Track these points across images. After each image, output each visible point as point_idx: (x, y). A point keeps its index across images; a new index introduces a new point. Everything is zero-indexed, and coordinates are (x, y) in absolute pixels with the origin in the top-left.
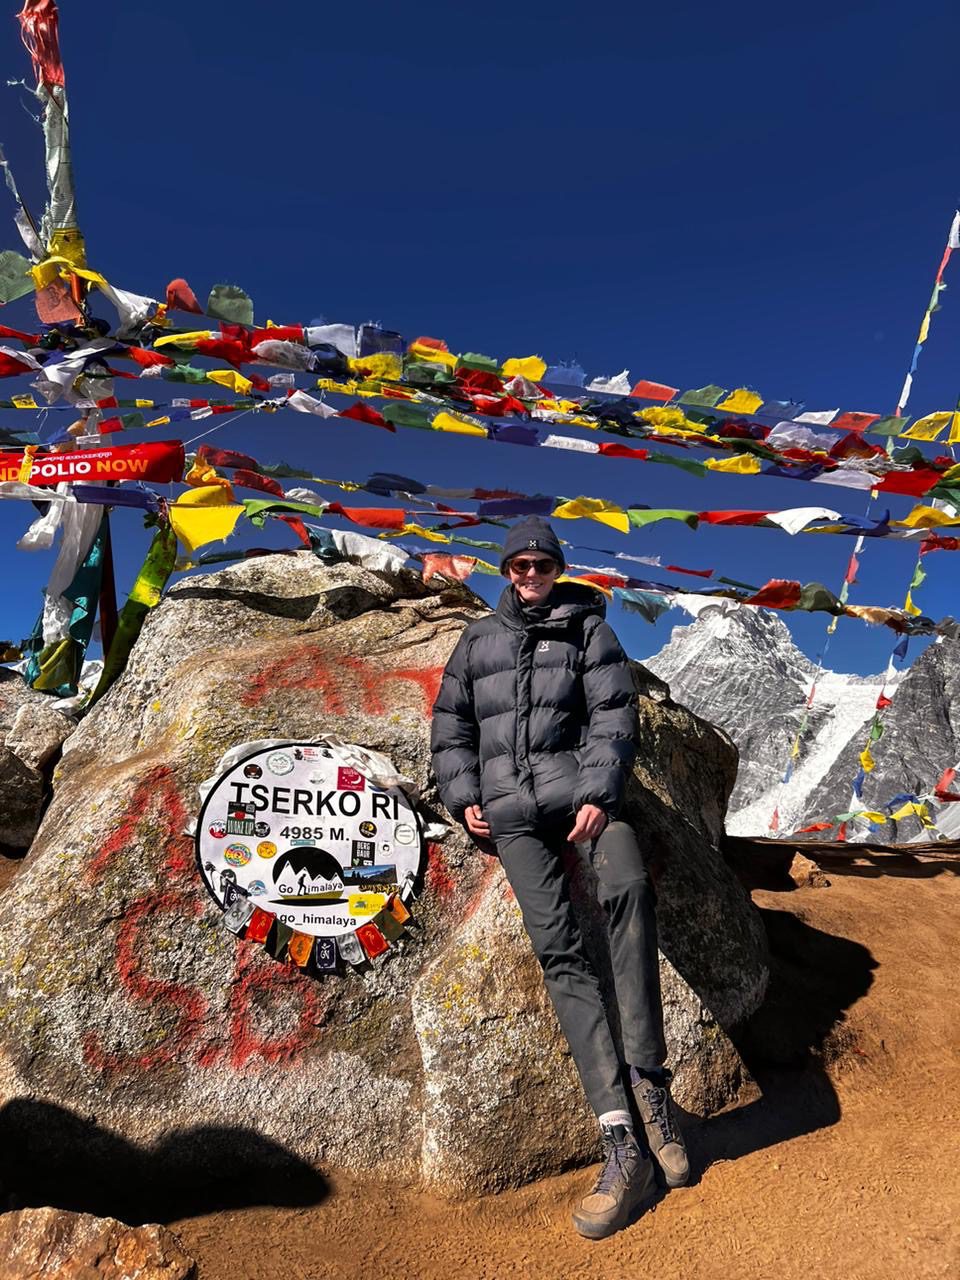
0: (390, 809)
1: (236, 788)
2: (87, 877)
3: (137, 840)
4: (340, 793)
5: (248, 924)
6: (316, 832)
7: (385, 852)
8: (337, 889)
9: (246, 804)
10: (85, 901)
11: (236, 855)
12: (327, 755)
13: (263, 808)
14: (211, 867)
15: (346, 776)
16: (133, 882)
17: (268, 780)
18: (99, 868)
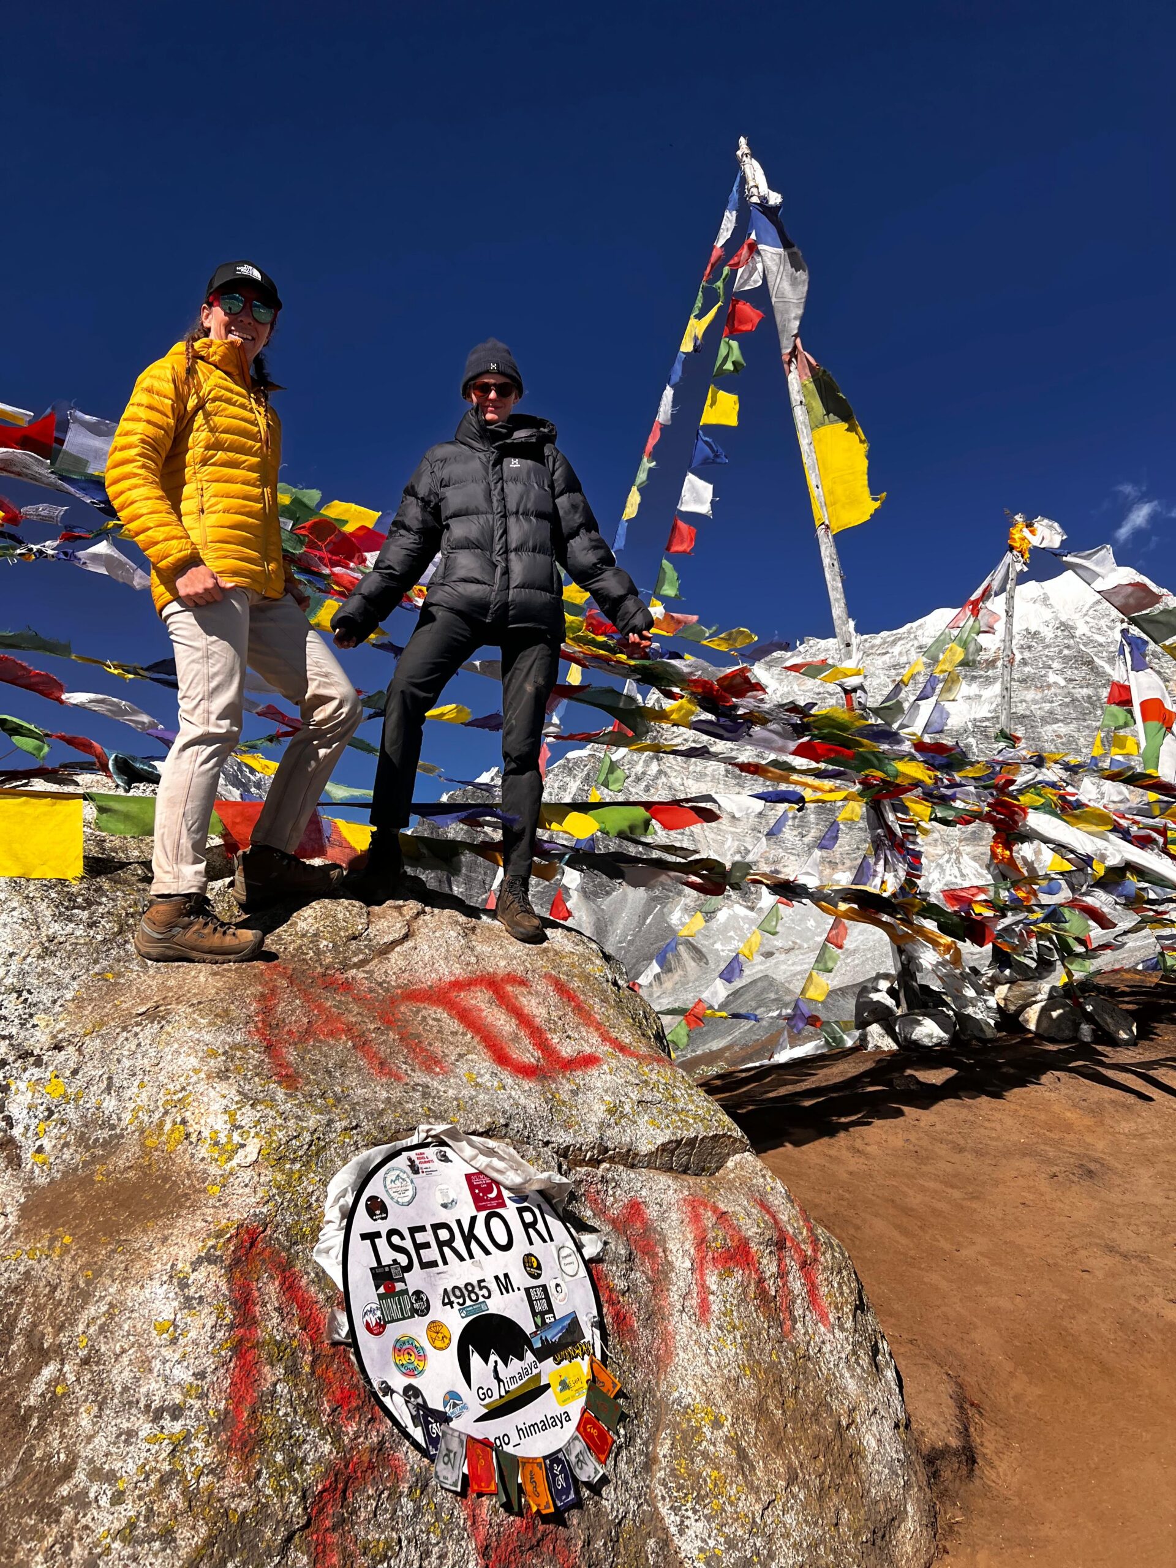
0: (540, 1226)
1: (368, 1241)
2: (232, 1469)
3: (271, 1374)
4: (482, 1216)
5: (465, 1470)
6: (481, 1288)
7: (561, 1296)
8: (535, 1371)
9: (389, 1266)
10: (243, 1516)
11: (407, 1357)
12: (445, 1159)
13: (409, 1268)
14: (388, 1390)
15: (478, 1186)
16: (301, 1455)
17: (399, 1218)
18: (244, 1445)
